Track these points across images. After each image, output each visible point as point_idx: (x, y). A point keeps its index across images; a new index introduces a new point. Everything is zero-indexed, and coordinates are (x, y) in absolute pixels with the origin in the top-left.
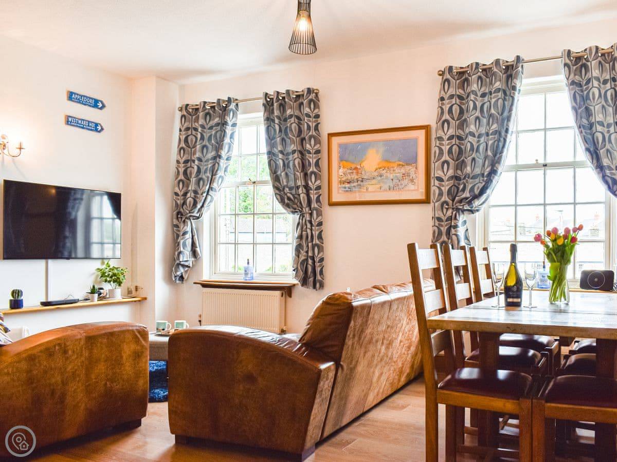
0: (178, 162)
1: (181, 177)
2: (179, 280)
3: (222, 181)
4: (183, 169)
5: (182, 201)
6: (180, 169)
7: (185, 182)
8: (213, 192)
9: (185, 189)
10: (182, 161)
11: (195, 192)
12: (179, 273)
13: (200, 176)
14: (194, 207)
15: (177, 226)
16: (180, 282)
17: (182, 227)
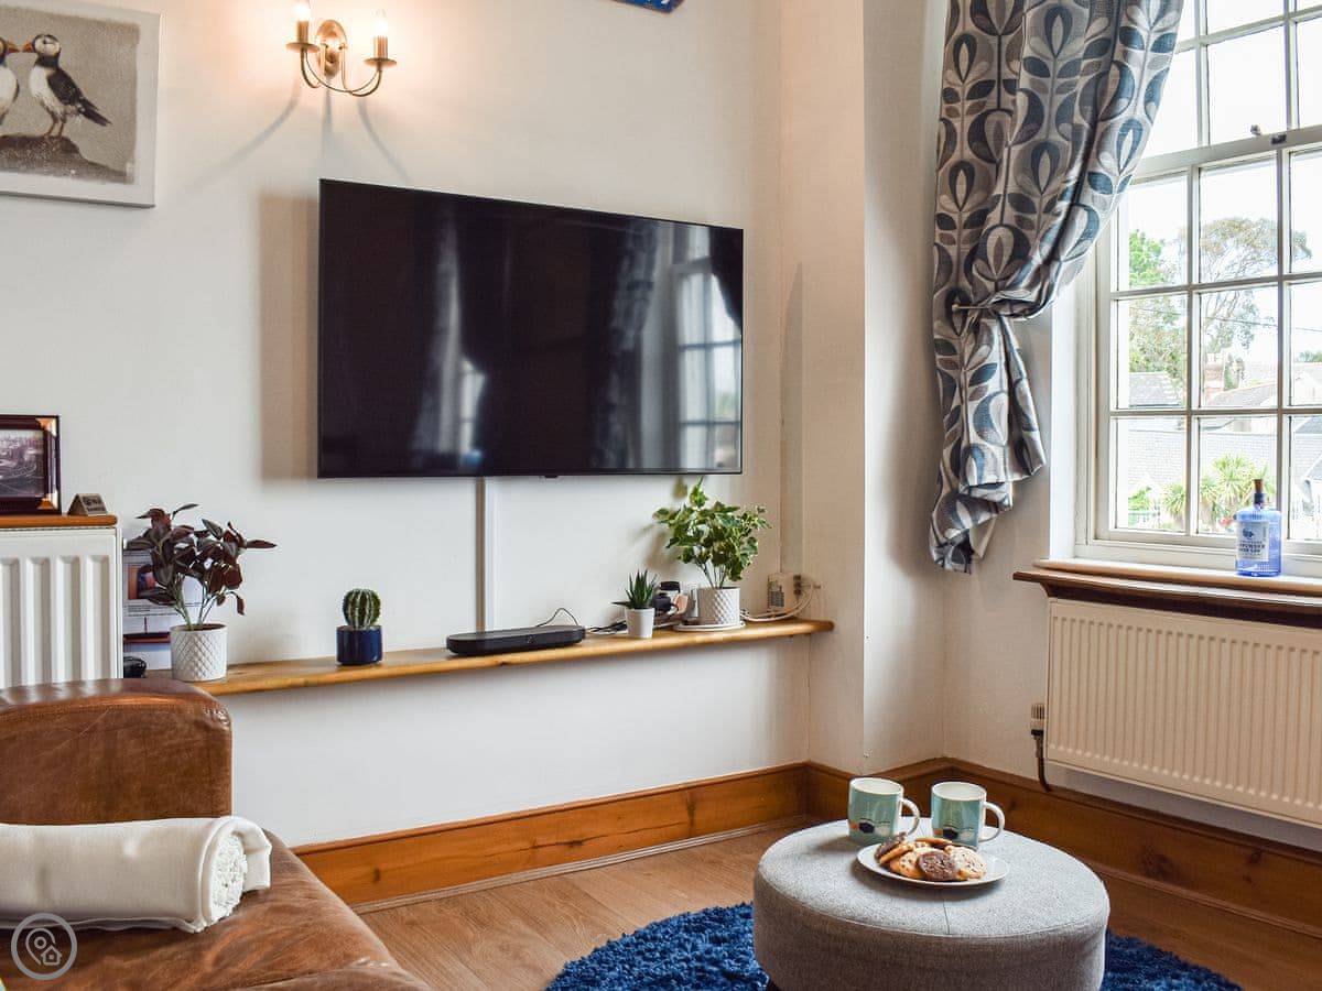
0: (949, 95)
1: (963, 151)
2: (955, 559)
3: (1136, 142)
4: (969, 120)
5: (966, 249)
6: (957, 124)
7: (977, 169)
8: (1097, 193)
9: (977, 197)
10: (962, 90)
11: (1022, 203)
12: (954, 533)
13: (1040, 137)
14: (1016, 262)
15: (947, 347)
16: (961, 567)
17: (968, 351)
